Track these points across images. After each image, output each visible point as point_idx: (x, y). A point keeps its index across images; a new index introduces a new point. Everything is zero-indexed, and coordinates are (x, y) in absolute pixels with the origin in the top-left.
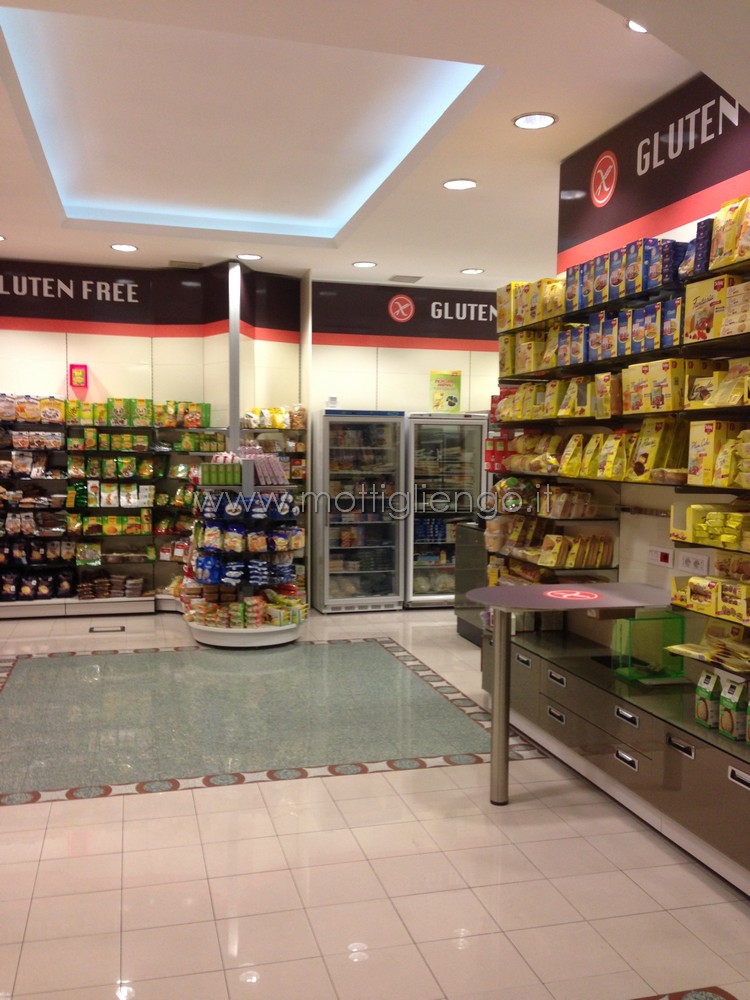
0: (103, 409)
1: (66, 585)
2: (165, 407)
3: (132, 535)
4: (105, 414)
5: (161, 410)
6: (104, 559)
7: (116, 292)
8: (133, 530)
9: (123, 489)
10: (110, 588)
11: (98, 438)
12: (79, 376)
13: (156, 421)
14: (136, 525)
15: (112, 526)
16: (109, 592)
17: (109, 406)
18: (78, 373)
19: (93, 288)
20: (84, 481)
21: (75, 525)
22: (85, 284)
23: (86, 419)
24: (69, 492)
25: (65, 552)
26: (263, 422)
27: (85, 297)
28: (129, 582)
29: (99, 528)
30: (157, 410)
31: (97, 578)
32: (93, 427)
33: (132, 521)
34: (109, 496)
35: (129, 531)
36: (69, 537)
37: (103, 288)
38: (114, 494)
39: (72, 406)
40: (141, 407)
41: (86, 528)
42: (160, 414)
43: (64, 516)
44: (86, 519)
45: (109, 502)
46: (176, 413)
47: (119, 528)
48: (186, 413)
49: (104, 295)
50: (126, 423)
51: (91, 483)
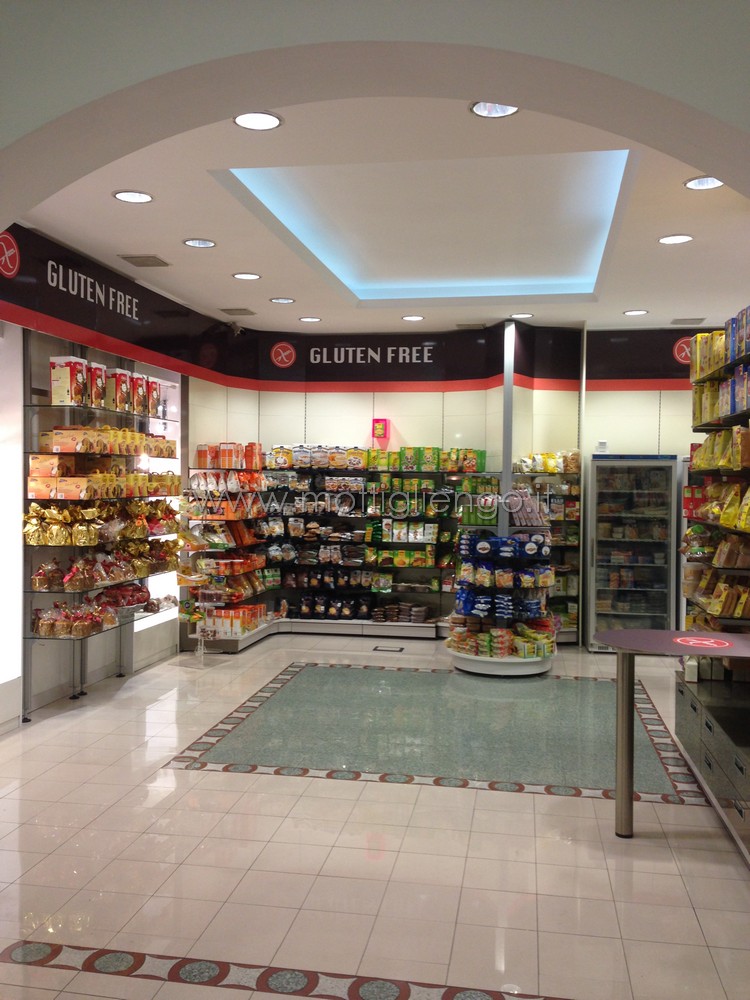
0: (396, 456)
1: (364, 609)
2: (449, 454)
3: (417, 567)
4: (398, 461)
5: (445, 457)
6: (394, 588)
7: (415, 355)
8: (419, 563)
9: (412, 527)
10: (399, 613)
11: (391, 482)
12: (381, 428)
13: (441, 467)
14: (421, 559)
15: (401, 559)
16: (396, 616)
17: (401, 454)
18: (379, 426)
19: (396, 352)
20: (379, 519)
21: (371, 557)
22: (390, 349)
23: (382, 465)
24: (368, 528)
25: (364, 580)
26: (535, 466)
27: (389, 361)
28: (414, 609)
29: (391, 560)
30: (443, 457)
31: (389, 604)
32: (388, 472)
33: (418, 555)
34: (399, 533)
35: (415, 564)
36: (367, 567)
37: (404, 352)
38: (404, 531)
39: (373, 454)
40: (428, 454)
41: (380, 560)
42: (445, 460)
43: (363, 549)
44: (380, 552)
45: (399, 538)
46: (457, 459)
47: (407, 561)
48: (465, 459)
49: (404, 357)
50: (415, 469)
51: (385, 521)
